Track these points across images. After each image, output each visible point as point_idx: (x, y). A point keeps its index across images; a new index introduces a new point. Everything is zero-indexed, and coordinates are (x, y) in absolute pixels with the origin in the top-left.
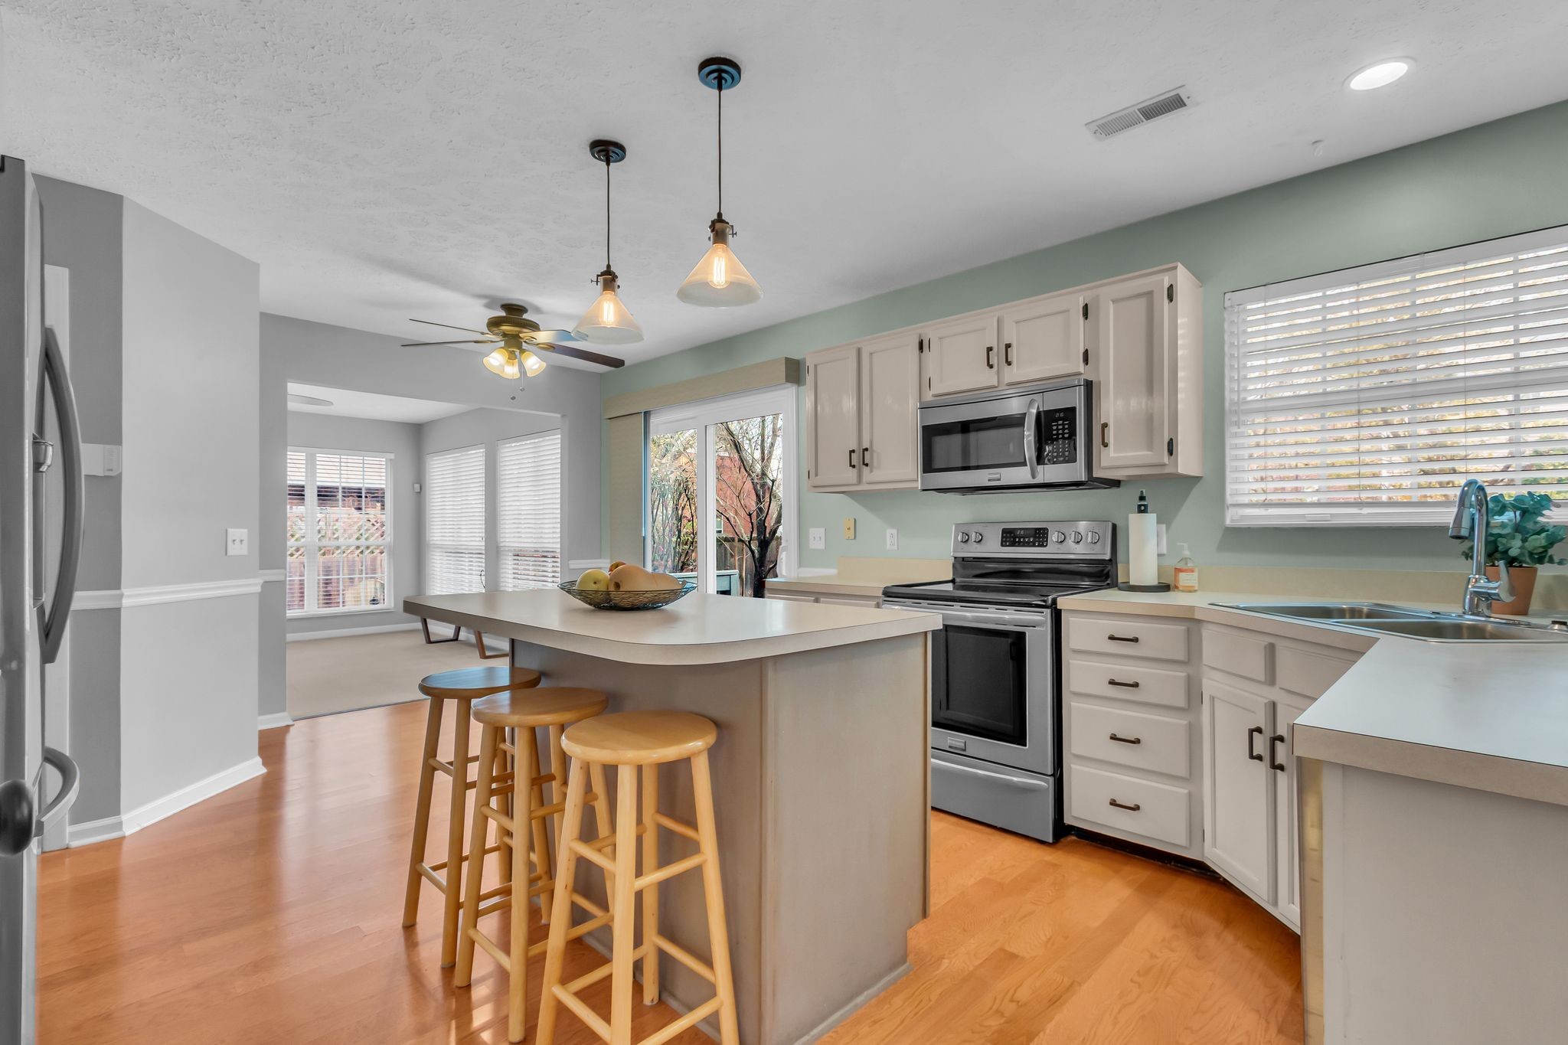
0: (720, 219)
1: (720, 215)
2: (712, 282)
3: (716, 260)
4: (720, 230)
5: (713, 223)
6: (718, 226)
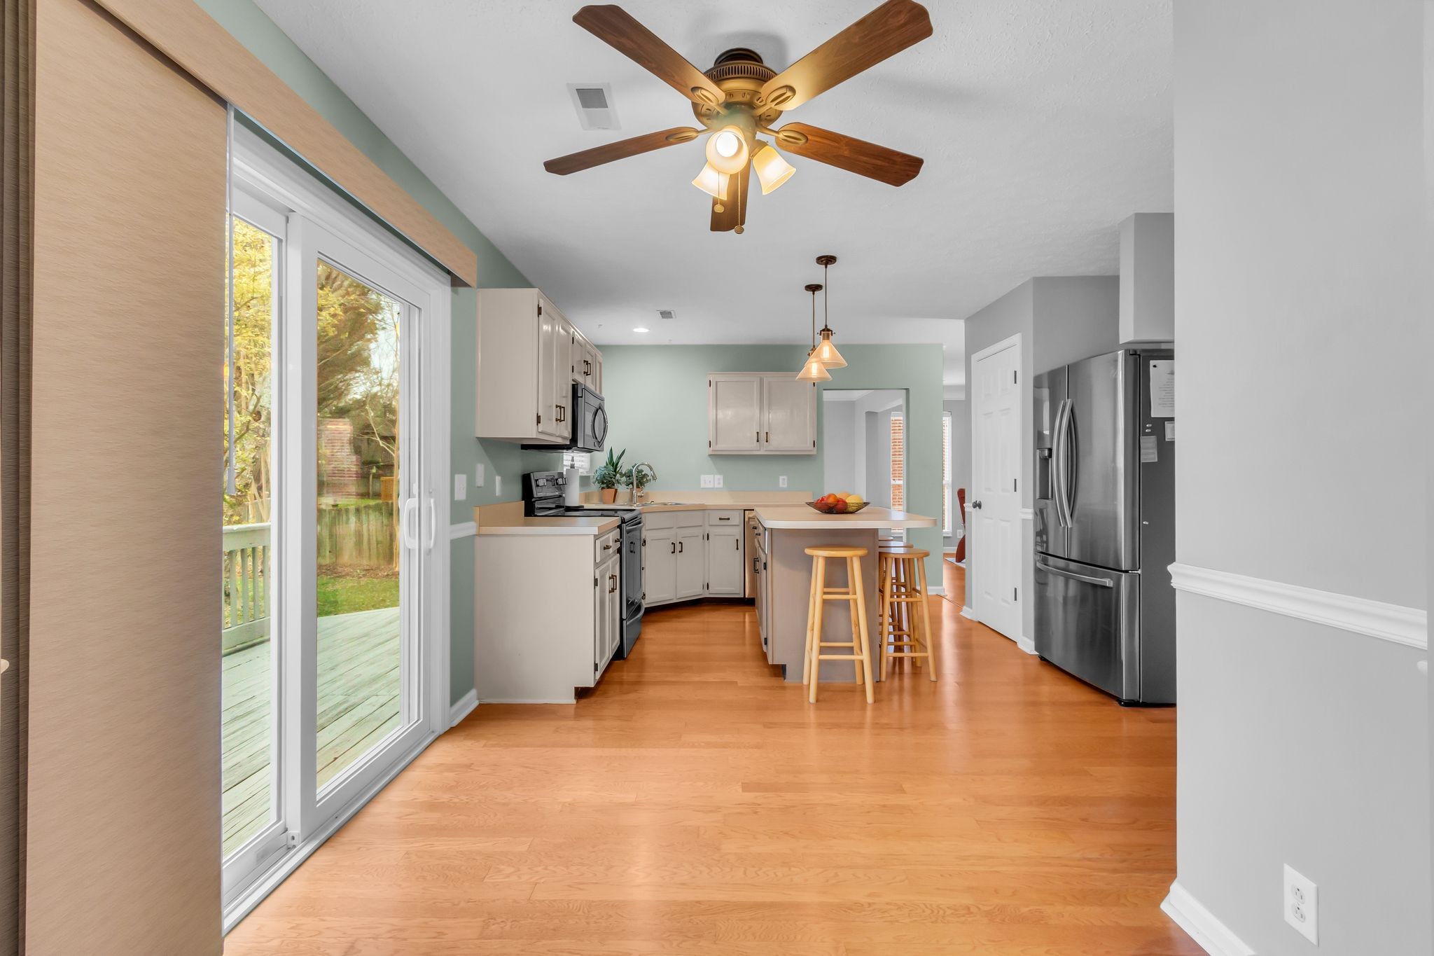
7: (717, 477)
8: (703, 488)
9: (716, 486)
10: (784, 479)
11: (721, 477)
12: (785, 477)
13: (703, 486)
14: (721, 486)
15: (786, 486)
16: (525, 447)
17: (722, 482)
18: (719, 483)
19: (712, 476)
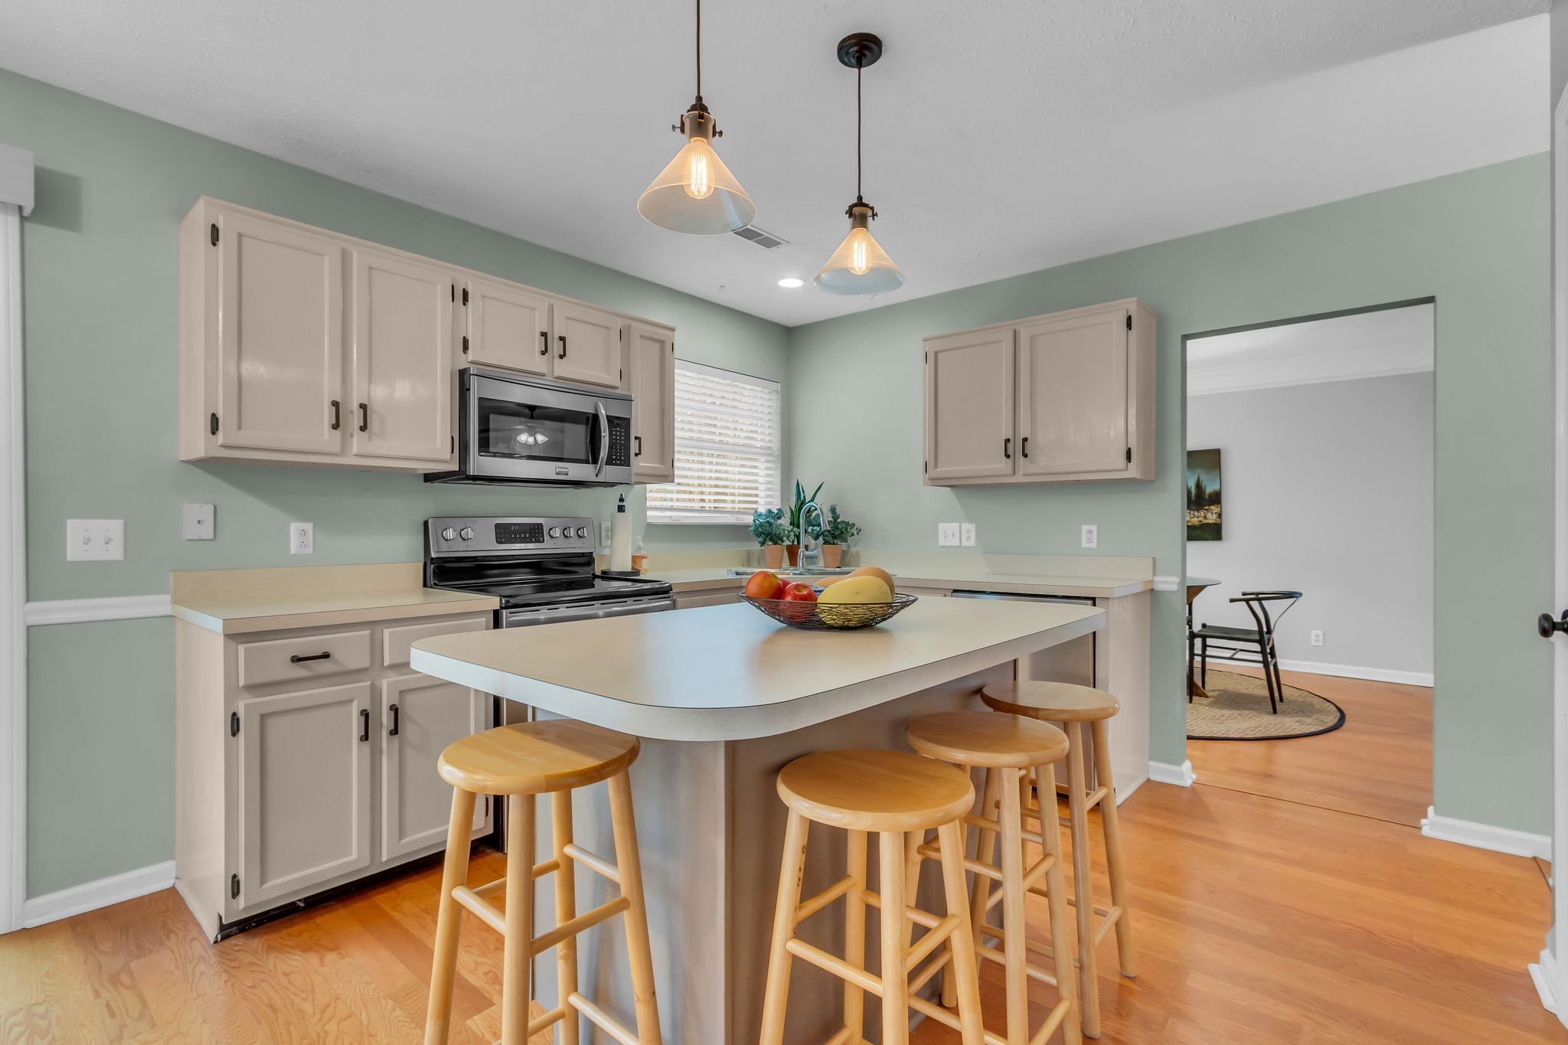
0: (860, 202)
1: (860, 198)
2: (853, 268)
3: (856, 245)
4: (860, 213)
5: (851, 207)
6: (856, 210)
7: (966, 526)
8: (942, 547)
9: (965, 543)
10: (1090, 532)
11: (972, 527)
12: (1094, 528)
13: (942, 542)
14: (972, 543)
15: (1094, 545)
16: (429, 478)
17: (973, 536)
18: (968, 538)
19: (957, 525)
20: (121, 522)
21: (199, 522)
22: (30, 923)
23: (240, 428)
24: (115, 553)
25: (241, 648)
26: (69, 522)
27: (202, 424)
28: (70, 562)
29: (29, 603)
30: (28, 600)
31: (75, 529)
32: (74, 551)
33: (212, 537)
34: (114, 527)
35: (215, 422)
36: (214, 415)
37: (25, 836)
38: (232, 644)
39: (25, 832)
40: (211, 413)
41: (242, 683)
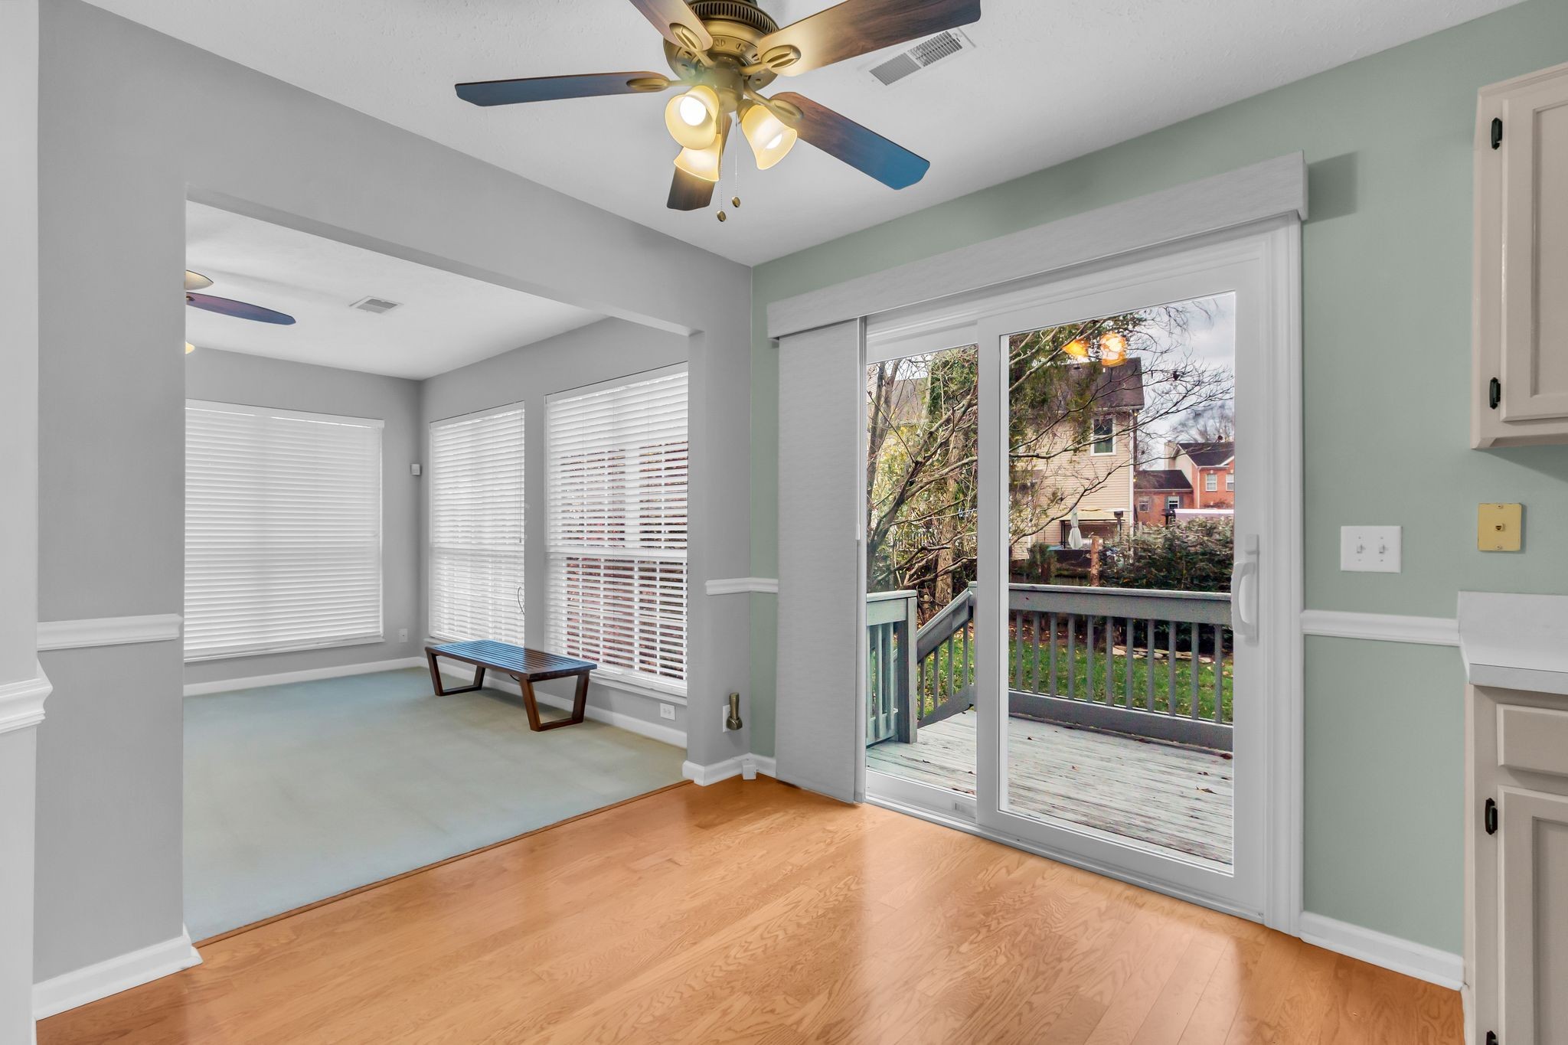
20: (1397, 528)
21: (1499, 528)
22: (1308, 938)
23: (1535, 391)
24: (1391, 563)
25: (1501, 709)
26: (1343, 529)
27: (1479, 393)
28: (1344, 571)
29: (1306, 611)
30: (1305, 607)
31: (1349, 535)
32: (1349, 561)
33: (1517, 546)
34: (1390, 534)
35: (1495, 389)
36: (1495, 381)
37: (1302, 845)
38: (1488, 702)
39: (1302, 841)
40: (1491, 378)
41: (1501, 761)
